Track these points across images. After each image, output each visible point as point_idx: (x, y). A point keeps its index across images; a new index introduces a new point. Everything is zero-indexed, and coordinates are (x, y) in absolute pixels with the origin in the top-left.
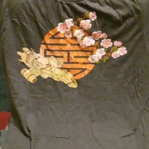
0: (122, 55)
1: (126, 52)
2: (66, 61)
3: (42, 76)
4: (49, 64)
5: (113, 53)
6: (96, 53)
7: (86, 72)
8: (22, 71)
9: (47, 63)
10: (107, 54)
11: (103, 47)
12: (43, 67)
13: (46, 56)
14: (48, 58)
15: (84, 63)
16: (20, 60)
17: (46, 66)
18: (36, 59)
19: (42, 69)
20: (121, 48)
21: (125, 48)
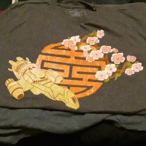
0: (138, 71)
1: (142, 68)
2: (67, 76)
3: (32, 90)
4: (44, 77)
5: (126, 70)
6: (106, 69)
7: (92, 91)
8: (7, 82)
9: (43, 77)
10: (119, 70)
11: (113, 63)
12: (36, 80)
13: (42, 67)
14: (44, 70)
15: (89, 80)
16: (9, 69)
17: (40, 79)
18: (30, 69)
19: (34, 82)
20: (135, 64)
21: (141, 64)
